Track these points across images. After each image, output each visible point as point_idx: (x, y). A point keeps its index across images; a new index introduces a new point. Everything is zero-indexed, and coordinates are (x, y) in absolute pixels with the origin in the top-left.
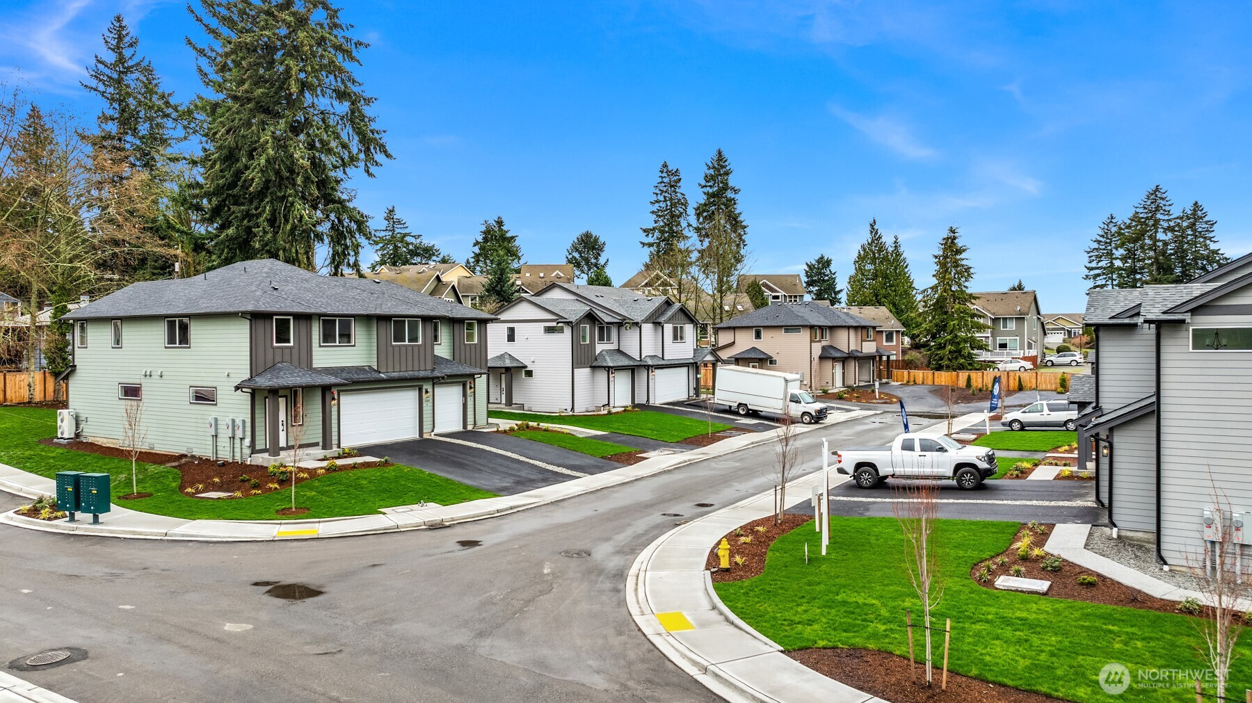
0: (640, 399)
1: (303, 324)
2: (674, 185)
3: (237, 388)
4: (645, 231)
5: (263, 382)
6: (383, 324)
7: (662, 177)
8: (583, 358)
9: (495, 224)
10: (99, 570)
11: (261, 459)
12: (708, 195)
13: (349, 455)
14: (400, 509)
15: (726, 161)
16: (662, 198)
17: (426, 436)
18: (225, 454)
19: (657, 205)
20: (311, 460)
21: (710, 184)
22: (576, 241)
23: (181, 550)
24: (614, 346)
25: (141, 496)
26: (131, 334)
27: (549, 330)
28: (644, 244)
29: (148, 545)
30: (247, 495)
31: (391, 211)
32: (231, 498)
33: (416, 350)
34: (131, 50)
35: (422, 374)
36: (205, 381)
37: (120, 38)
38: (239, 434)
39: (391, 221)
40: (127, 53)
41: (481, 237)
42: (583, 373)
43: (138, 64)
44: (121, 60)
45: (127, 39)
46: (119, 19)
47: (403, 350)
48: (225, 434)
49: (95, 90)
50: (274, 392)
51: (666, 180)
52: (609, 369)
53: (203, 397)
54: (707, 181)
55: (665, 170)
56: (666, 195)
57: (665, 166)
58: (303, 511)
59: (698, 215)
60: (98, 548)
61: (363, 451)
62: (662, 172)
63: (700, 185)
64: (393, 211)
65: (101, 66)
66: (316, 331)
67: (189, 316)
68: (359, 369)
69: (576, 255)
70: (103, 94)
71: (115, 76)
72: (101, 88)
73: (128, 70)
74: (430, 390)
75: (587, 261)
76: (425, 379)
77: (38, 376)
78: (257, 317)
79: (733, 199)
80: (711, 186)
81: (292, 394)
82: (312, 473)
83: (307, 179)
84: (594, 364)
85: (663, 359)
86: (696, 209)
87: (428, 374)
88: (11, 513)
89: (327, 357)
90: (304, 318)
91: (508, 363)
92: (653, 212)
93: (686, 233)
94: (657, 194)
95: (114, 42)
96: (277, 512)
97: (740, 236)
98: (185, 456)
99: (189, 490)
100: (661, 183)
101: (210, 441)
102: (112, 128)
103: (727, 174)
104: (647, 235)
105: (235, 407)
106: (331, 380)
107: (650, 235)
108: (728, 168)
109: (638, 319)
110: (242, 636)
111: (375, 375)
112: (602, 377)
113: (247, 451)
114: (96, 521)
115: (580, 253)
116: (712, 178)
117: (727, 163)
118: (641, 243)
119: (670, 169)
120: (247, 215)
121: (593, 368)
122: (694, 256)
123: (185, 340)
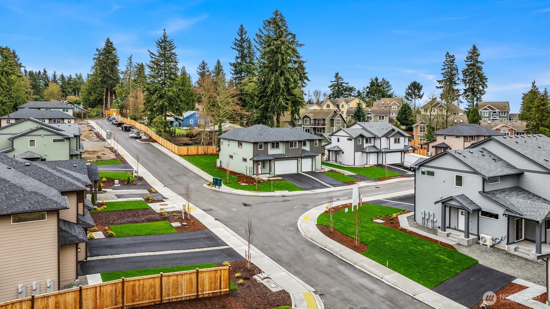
0: (380, 162)
1: (266, 145)
2: (452, 61)
3: (250, 160)
4: (438, 81)
5: (256, 159)
6: (287, 144)
7: (447, 59)
8: (359, 148)
9: (374, 80)
10: (218, 198)
11: (254, 176)
12: (469, 65)
13: (276, 177)
14: (278, 191)
15: (477, 50)
16: (446, 67)
17: (299, 172)
18: (248, 175)
19: (444, 70)
20: (265, 178)
21: (469, 60)
22: (410, 85)
23: (232, 195)
24: (373, 144)
25: (229, 183)
26: (231, 143)
27: (348, 139)
28: (437, 87)
29: (227, 194)
30: (249, 185)
31: (337, 74)
32: (246, 185)
33: (296, 149)
34: (245, 35)
35: (298, 156)
36: (245, 157)
37: (242, 32)
38: (251, 170)
39: (337, 78)
40: (244, 37)
41: (370, 85)
42: (359, 154)
43: (247, 39)
44: (242, 39)
45: (244, 32)
46: (242, 26)
47: (293, 150)
48: (248, 170)
49: (235, 49)
50: (257, 161)
51: (448, 60)
52: (367, 153)
53: (245, 160)
54: (468, 59)
55: (448, 55)
56: (448, 66)
57: (448, 53)
58: (259, 190)
59: (464, 74)
60: (219, 194)
61: (279, 176)
62: (446, 56)
63: (465, 61)
64: (338, 74)
65: (236, 41)
66: (269, 146)
67: (243, 141)
68: (281, 155)
69: (410, 91)
70: (237, 50)
71: (240, 44)
72: (237, 48)
73: (244, 41)
74: (300, 160)
75: (414, 93)
76: (299, 157)
77: (215, 147)
78: (255, 144)
79: (480, 67)
80: (471, 61)
81: (264, 162)
82: (264, 181)
83: (283, 90)
84: (363, 151)
85: (389, 149)
86: (463, 72)
87: (300, 156)
88: (206, 184)
89: (272, 151)
90: (266, 143)
91: (336, 149)
92: (442, 74)
93: (457, 82)
94: (444, 66)
95: (240, 34)
96: (253, 189)
97: (484, 83)
98: (241, 174)
99: (239, 183)
100: (446, 61)
101: (245, 171)
102: (239, 60)
103: (478, 55)
104: (440, 83)
105: (250, 164)
106: (271, 158)
107: (441, 83)
108: (478, 53)
109: (380, 136)
110: (235, 211)
111: (284, 156)
112: (365, 155)
113: (252, 174)
114: (219, 188)
115: (412, 90)
116: (471, 57)
117: (478, 51)
118: (436, 87)
119: (450, 55)
120: (268, 101)
121: (363, 152)
122: (462, 92)
123: (241, 145)
